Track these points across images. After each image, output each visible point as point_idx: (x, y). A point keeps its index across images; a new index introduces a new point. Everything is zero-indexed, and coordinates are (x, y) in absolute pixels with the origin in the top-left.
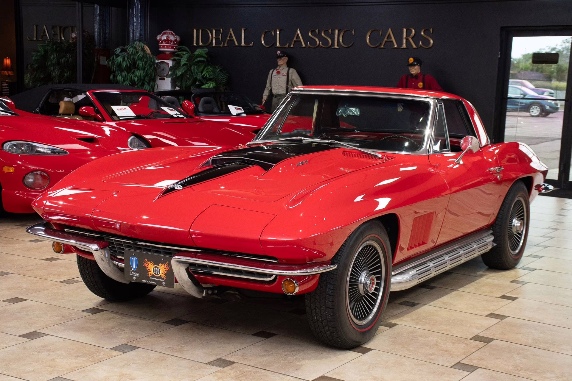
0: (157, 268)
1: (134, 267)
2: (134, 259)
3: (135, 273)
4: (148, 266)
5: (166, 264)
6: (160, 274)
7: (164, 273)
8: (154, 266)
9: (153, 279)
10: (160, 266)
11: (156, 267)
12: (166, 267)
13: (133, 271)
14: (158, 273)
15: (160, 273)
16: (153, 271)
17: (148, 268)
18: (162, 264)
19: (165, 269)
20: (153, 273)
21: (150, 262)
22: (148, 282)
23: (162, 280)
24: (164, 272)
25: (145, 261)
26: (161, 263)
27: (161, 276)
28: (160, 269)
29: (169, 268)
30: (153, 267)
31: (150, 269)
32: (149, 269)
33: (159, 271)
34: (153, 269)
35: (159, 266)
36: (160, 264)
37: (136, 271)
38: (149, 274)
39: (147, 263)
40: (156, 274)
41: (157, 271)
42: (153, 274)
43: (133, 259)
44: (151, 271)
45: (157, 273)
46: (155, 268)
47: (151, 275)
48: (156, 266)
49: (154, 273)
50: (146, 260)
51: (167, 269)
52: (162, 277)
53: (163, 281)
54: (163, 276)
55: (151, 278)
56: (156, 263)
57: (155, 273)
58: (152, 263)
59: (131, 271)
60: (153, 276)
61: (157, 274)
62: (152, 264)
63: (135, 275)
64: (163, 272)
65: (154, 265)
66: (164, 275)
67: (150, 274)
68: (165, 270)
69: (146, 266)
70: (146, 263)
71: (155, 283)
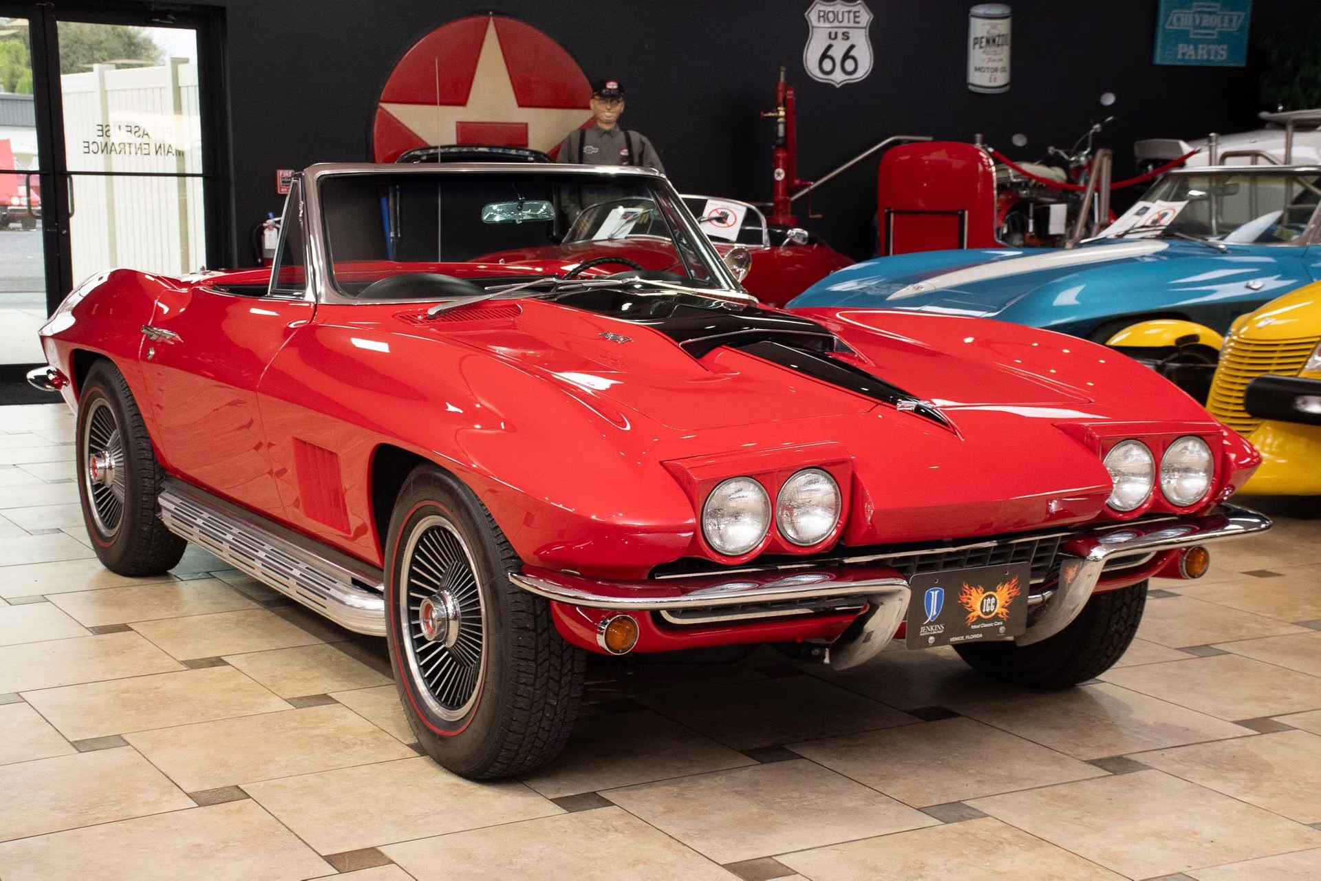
0: (991, 596)
1: (933, 612)
2: (937, 592)
3: (934, 628)
4: (969, 599)
5: (1014, 581)
6: (996, 611)
7: (1006, 605)
8: (985, 595)
9: (978, 627)
10: (999, 590)
11: (987, 597)
12: (1013, 588)
13: (930, 624)
14: (992, 610)
15: (995, 607)
16: (979, 608)
17: (968, 603)
18: (1004, 584)
19: (1009, 594)
20: (980, 613)
21: (977, 587)
22: (965, 638)
23: (999, 624)
24: (1006, 602)
25: (963, 589)
26: (1001, 584)
27: (997, 613)
28: (997, 597)
29: (1020, 589)
30: (982, 599)
31: (973, 605)
32: (971, 607)
33: (995, 604)
34: (979, 604)
35: (996, 591)
36: (999, 587)
37: (937, 621)
38: (969, 618)
39: (968, 592)
40: (986, 614)
41: (990, 605)
42: (979, 616)
43: (933, 593)
44: (974, 611)
45: (988, 610)
46: (985, 600)
47: (975, 619)
48: (988, 593)
49: (982, 612)
50: (967, 587)
51: (1013, 594)
52: (1000, 616)
53: (1000, 626)
54: (1002, 613)
55: (973, 627)
56: (990, 586)
57: (984, 611)
58: (981, 589)
59: (926, 625)
60: (979, 620)
61: (990, 612)
62: (979, 591)
63: (934, 633)
64: (1003, 602)
65: (984, 593)
66: (1005, 610)
67: (971, 618)
68: (1010, 598)
69: (965, 601)
70: (966, 595)
71: (981, 636)
